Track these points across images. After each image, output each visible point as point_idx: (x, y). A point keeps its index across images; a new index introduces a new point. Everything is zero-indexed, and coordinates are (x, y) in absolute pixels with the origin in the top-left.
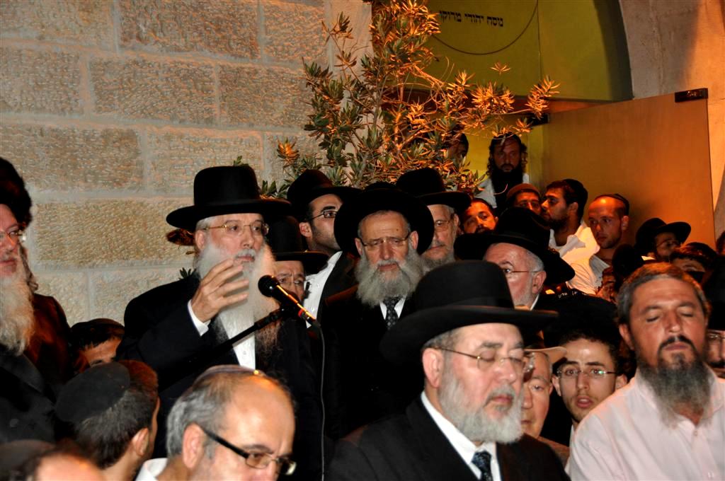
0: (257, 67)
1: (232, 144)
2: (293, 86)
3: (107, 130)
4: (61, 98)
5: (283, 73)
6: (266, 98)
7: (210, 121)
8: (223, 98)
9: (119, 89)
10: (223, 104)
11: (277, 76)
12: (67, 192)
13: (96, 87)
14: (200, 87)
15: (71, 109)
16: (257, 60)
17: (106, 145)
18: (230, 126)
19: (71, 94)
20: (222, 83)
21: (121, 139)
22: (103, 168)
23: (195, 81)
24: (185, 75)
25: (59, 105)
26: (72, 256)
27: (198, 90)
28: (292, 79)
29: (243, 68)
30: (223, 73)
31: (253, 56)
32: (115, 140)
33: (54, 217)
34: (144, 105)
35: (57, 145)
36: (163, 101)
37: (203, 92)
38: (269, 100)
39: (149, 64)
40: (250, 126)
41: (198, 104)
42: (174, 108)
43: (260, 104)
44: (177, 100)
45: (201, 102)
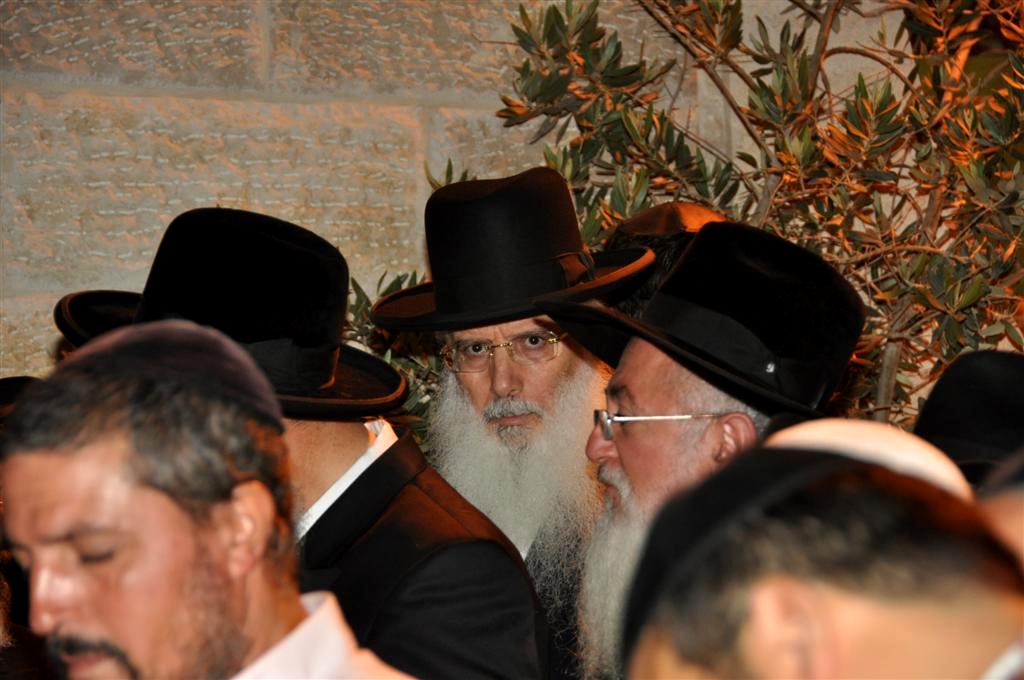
1: (311, 143)
7: (236, 78)
8: (287, 9)
10: (287, 27)
18: (306, 90)
38: (455, 14)
40: (380, 90)
41: (193, 25)
42: (106, 39)
43: (423, 25)
44: (115, 15)
45: (204, 23)
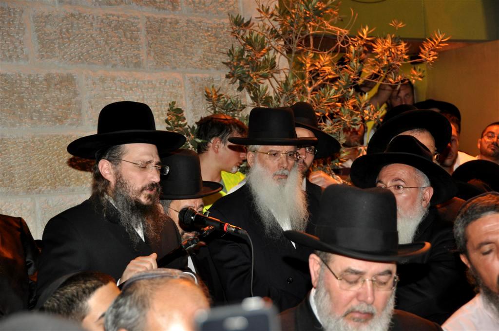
0: (178, 18)
1: (158, 85)
2: (209, 33)
3: (49, 74)
4: (9, 47)
5: (200, 22)
6: (186, 44)
7: (138, 65)
8: (149, 45)
9: (59, 38)
10: (149, 50)
11: (195, 25)
12: (16, 128)
13: (39, 37)
14: (129, 36)
15: (18, 56)
16: (177, 12)
17: (49, 87)
18: (156, 69)
19: (17, 44)
20: (148, 32)
21: (61, 82)
22: (47, 107)
23: (124, 32)
24: (115, 26)
25: (7, 53)
26: (20, 184)
27: (127, 38)
28: (208, 28)
29: (166, 19)
30: (148, 23)
31: (174, 8)
32: (56, 83)
33: (4, 150)
34: (81, 52)
35: (6, 88)
36: (97, 48)
37: (132, 40)
38: (189, 46)
39: (85, 17)
40: (173, 69)
41: (127, 50)
42: (107, 55)
43: (181, 49)
44: (109, 47)
45: (130, 49)
